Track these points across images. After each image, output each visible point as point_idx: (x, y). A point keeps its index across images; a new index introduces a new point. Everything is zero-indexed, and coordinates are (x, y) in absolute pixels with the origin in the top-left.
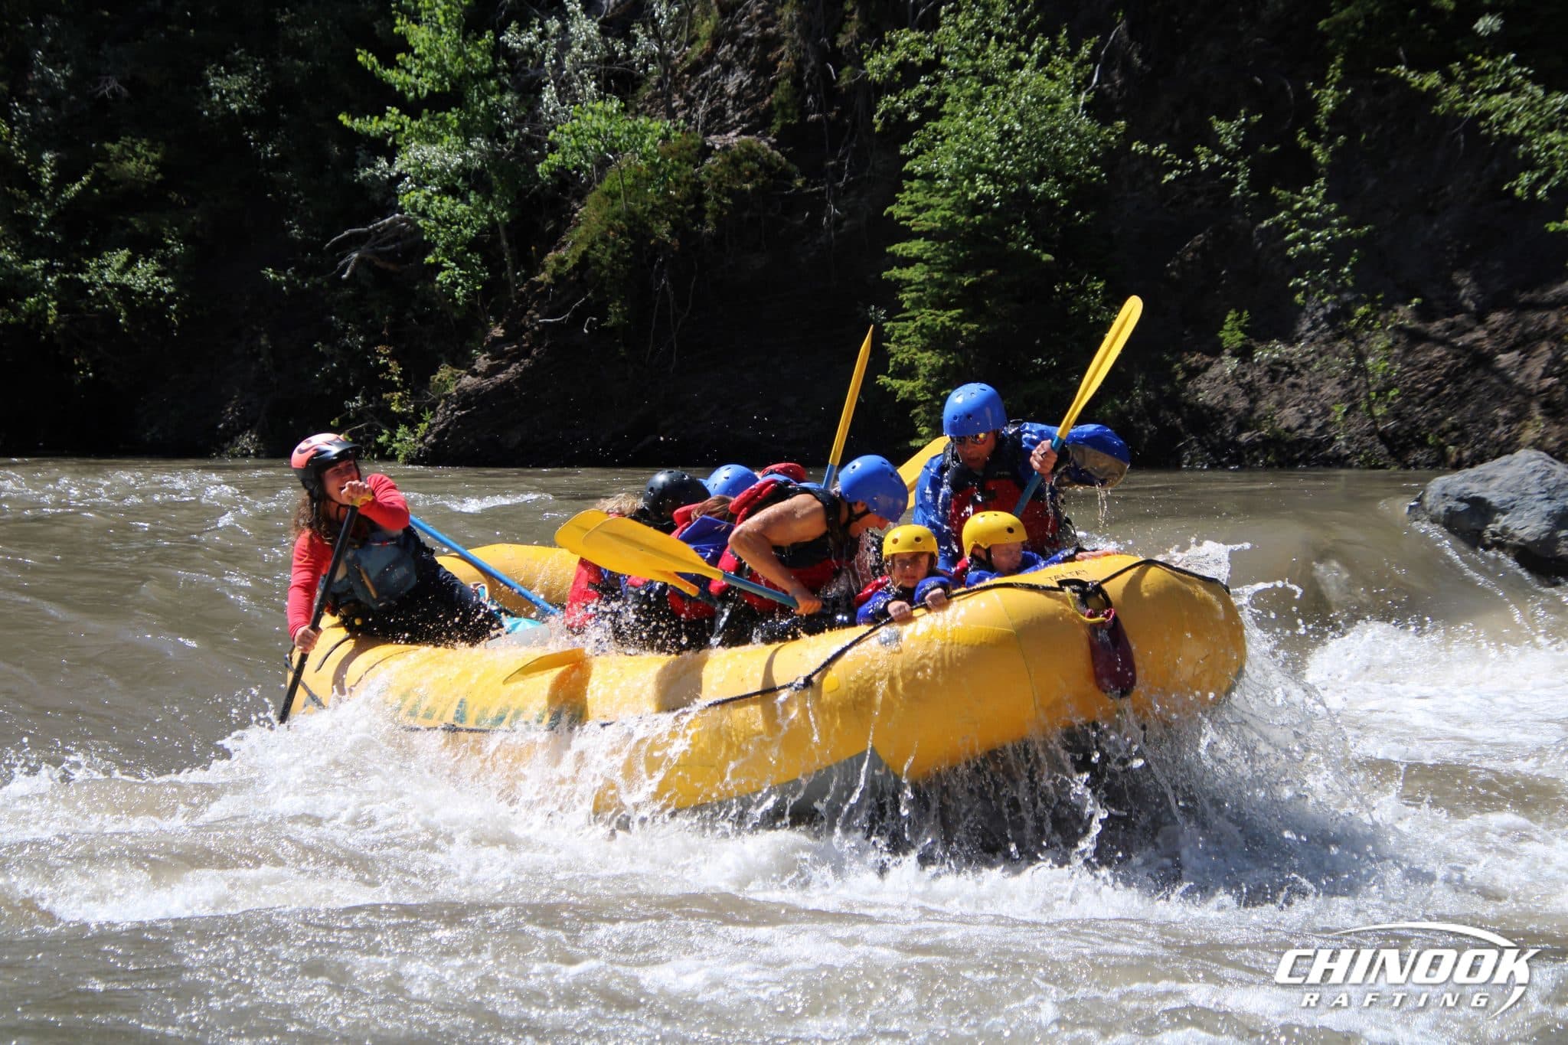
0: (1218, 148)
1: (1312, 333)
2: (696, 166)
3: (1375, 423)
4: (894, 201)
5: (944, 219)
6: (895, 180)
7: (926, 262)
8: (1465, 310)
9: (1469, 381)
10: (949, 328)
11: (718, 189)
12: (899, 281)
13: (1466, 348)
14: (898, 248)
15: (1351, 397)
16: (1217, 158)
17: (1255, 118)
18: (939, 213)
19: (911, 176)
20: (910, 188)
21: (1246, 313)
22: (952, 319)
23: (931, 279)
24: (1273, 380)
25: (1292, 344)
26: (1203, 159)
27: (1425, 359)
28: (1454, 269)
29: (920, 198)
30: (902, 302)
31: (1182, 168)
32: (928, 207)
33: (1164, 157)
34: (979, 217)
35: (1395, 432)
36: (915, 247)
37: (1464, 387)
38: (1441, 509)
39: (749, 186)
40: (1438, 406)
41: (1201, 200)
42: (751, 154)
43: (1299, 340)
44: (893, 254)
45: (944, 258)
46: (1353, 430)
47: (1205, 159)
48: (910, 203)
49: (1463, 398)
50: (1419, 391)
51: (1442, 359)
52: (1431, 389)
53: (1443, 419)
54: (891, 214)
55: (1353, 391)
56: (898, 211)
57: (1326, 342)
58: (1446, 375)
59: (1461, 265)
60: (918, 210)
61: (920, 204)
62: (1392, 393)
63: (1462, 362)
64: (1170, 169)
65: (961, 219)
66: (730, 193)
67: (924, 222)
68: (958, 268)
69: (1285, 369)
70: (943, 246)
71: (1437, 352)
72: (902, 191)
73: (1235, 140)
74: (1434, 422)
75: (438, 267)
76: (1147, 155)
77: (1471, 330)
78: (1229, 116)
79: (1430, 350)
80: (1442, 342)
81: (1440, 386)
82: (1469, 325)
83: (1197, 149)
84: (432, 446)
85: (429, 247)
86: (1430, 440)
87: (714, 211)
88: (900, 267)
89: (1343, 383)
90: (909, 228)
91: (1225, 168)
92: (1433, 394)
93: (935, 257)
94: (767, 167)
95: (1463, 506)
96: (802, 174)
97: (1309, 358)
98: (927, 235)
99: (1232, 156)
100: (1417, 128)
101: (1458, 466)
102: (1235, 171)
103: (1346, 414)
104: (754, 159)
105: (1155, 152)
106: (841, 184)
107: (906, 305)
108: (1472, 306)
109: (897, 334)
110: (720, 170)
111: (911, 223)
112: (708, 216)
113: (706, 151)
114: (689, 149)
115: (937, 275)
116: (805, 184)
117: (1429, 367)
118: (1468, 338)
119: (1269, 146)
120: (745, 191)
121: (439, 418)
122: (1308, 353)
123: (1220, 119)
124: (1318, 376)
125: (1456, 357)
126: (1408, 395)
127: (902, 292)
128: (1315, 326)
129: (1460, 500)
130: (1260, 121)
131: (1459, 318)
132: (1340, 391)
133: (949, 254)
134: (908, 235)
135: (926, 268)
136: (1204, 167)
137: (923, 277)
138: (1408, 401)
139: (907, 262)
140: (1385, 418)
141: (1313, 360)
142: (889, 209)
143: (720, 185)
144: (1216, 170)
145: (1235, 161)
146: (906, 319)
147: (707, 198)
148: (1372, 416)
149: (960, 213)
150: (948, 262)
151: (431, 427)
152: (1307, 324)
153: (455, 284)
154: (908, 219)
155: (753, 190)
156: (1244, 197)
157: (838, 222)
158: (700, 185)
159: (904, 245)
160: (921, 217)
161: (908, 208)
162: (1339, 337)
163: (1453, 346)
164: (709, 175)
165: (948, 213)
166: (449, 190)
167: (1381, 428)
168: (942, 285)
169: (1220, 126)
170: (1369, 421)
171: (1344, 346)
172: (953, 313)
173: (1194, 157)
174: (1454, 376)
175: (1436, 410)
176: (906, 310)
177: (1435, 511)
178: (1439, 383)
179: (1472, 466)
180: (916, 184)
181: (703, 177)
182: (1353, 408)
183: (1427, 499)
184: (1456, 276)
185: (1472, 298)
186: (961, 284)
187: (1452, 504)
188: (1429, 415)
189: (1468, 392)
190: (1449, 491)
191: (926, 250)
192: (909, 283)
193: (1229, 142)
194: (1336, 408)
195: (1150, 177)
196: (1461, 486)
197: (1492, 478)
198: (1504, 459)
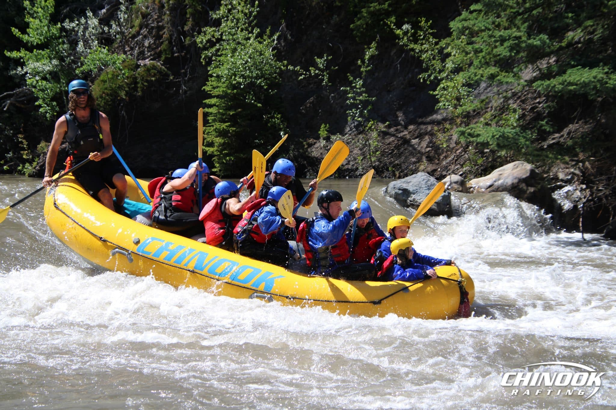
0: (317, 68)
1: (350, 132)
2: (134, 71)
3: (371, 163)
4: (205, 85)
5: (223, 91)
6: (206, 77)
7: (217, 106)
8: (401, 125)
9: (402, 149)
10: (225, 129)
11: (142, 80)
12: (207, 113)
13: (401, 138)
14: (207, 101)
15: (363, 154)
16: (317, 72)
17: (330, 58)
18: (221, 89)
19: (211, 76)
20: (211, 80)
21: (328, 125)
22: (226, 126)
23: (219, 112)
25: (344, 136)
26: (312, 72)
27: (387, 141)
28: (397, 110)
29: (215, 84)
30: (209, 120)
31: (305, 75)
32: (217, 87)
33: (299, 71)
34: (235, 91)
35: (378, 166)
36: (213, 101)
37: (401, 151)
38: (393, 192)
39: (153, 79)
40: (392, 157)
41: (312, 86)
42: (154, 67)
43: (346, 134)
44: (205, 103)
45: (224, 105)
46: (364, 165)
47: (313, 71)
48: (211, 85)
49: (400, 155)
50: (386, 152)
51: (393, 141)
52: (390, 151)
53: (394, 162)
54: (204, 89)
55: (364, 152)
56: (207, 88)
57: (355, 135)
58: (395, 147)
59: (399, 109)
60: (214, 88)
61: (214, 86)
62: (377, 153)
63: (400, 142)
64: (301, 75)
65: (229, 91)
66: (147, 81)
67: (216, 92)
68: (228, 108)
70: (223, 100)
71: (392, 139)
72: (208, 81)
73: (323, 65)
74: (391, 163)
75: (40, 106)
76: (293, 70)
77: (403, 131)
78: (321, 57)
79: (389, 138)
80: (394, 135)
81: (393, 150)
82: (402, 130)
83: (310, 68)
84: (38, 170)
85: (37, 99)
86: (390, 169)
87: (141, 87)
88: (208, 108)
89: (361, 149)
90: (211, 94)
91: (320, 75)
92: (390, 154)
93: (220, 105)
94: (160, 72)
95: (400, 192)
96: (173, 75)
97: (349, 141)
98: (218, 97)
99: (322, 70)
100: (384, 62)
101: (400, 177)
102: (323, 76)
103: (362, 160)
104: (155, 69)
105: (296, 69)
106: (186, 79)
107: (210, 121)
108: (403, 123)
109: (207, 131)
110: (143, 73)
111: (212, 92)
112: (139, 89)
113: (138, 66)
114: (132, 65)
115: (221, 111)
116: (174, 78)
117: (389, 144)
118: (402, 134)
119: (335, 67)
120: (152, 81)
121: (41, 160)
122: (349, 139)
123: (318, 58)
124: (352, 147)
125: (398, 141)
126: (383, 154)
127: (208, 116)
128: (351, 130)
129: (400, 189)
130: (331, 59)
131: (399, 127)
132: (359, 152)
133: (225, 104)
134: (210, 97)
135: (217, 108)
136: (313, 74)
137: (216, 112)
138: (382, 155)
139: (210, 106)
140: (375, 162)
141: (351, 141)
142: (204, 87)
143: (143, 78)
144: (317, 75)
145: (323, 72)
146: (210, 126)
147: (138, 83)
148: (371, 161)
149: (229, 89)
150: (225, 106)
151: (38, 164)
152: (348, 129)
153: (46, 112)
154: (211, 91)
155: (155, 80)
156: (327, 85)
157: (186, 92)
158: (136, 78)
159: (209, 100)
160: (215, 90)
161: (210, 87)
162: (359, 134)
163: (397, 137)
164: (139, 74)
165: (225, 89)
166: (44, 78)
167: (374, 165)
168: (223, 114)
169: (318, 60)
170: (370, 162)
171: (361, 136)
172: (227, 124)
173: (310, 71)
174: (397, 147)
175: (392, 159)
176: (210, 123)
177: (391, 193)
178: (392, 149)
179: (404, 178)
180: (213, 79)
181: (137, 75)
182: (364, 158)
183: (389, 189)
184: (398, 113)
185: (403, 120)
186: (229, 114)
187: (397, 191)
188: (389, 160)
189: (402, 153)
190: (396, 186)
191: (217, 102)
192: (211, 113)
193: (321, 66)
194: (359, 158)
195: (294, 77)
196: (400, 185)
197: (410, 182)
198: (414, 175)
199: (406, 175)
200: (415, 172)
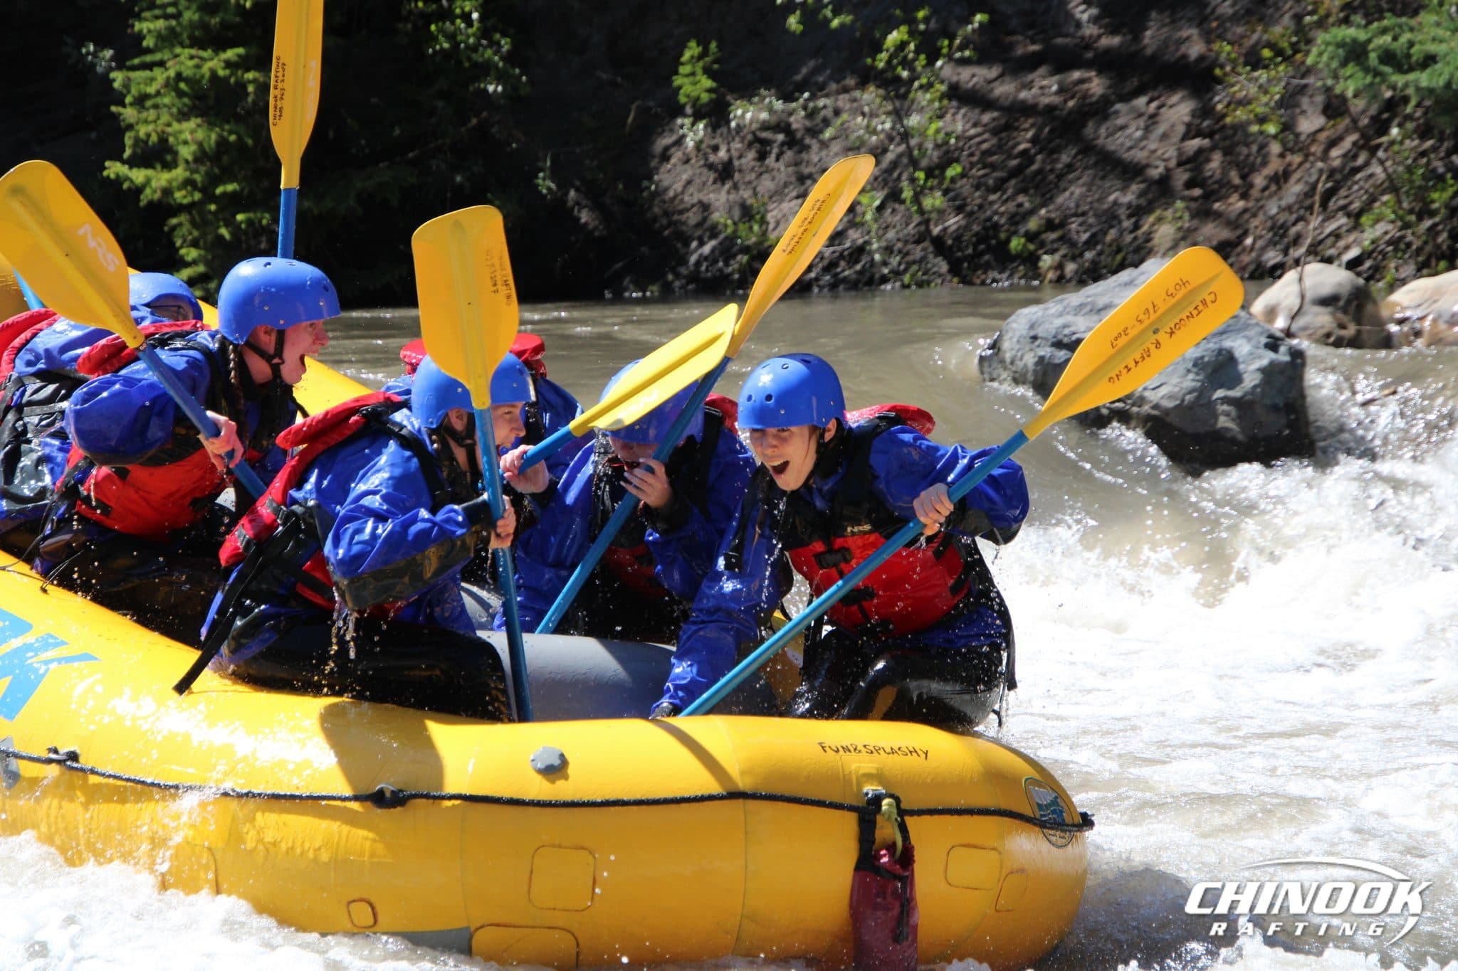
1: (820, 77)
3: (927, 222)
9: (1070, 150)
10: (222, 80)
13: (1065, 94)
15: (887, 180)
21: (713, 46)
22: (226, 65)
24: (762, 156)
25: (789, 97)
30: (140, 37)
35: (957, 236)
37: (1062, 159)
38: (1030, 360)
40: (1024, 191)
43: (801, 89)
46: (891, 235)
49: (1061, 178)
50: (993, 167)
52: (1012, 163)
53: (1032, 212)
55: (889, 172)
57: (844, 91)
58: (1032, 141)
62: (951, 173)
69: (781, 137)
74: (1018, 218)
77: (1068, 66)
81: (1025, 159)
86: (1014, 248)
92: (1015, 172)
95: (1062, 355)
97: (818, 119)
103: (880, 209)
107: (149, 42)
109: (134, 91)
118: (1065, 78)
122: (818, 110)
124: (833, 147)
126: (979, 175)
127: (140, 20)
128: (824, 64)
129: (1058, 345)
138: (976, 183)
140: (940, 215)
141: (824, 122)
146: (149, 67)
148: (921, 211)
152: (812, 61)
162: (862, 83)
167: (936, 230)
168: (206, 6)
170: (917, 219)
171: (872, 97)
172: (229, 53)
175: (1021, 198)
176: (148, 51)
177: (1020, 364)
178: (1025, 152)
179: (1079, 286)
182: (891, 199)
183: (1007, 345)
187: (1046, 351)
188: (1011, 206)
190: (1040, 331)
194: (863, 199)
196: (1059, 322)
197: (1107, 307)
198: (1125, 275)
199: (1093, 274)
200: (1136, 255)
